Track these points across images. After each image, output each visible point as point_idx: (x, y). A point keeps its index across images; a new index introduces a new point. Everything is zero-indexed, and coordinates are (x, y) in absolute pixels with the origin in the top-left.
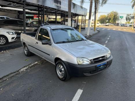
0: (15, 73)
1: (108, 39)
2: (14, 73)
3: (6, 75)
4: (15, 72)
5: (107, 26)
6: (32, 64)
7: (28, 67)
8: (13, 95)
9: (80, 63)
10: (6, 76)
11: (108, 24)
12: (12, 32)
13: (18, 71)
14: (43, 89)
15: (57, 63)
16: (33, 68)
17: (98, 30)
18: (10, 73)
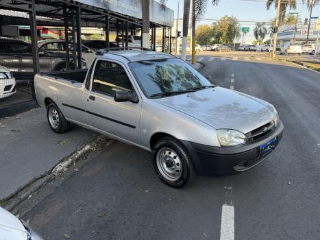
0: (45, 178)
1: (232, 81)
2: (42, 177)
3: (23, 184)
4: (45, 176)
5: (214, 50)
6: (80, 152)
7: (70, 160)
8: (66, 235)
9: (224, 143)
10: (24, 188)
11: (215, 46)
12: (4, 73)
13: (50, 173)
14: (137, 212)
15: (157, 146)
16: (84, 161)
17: (199, 60)
18: (32, 178)
